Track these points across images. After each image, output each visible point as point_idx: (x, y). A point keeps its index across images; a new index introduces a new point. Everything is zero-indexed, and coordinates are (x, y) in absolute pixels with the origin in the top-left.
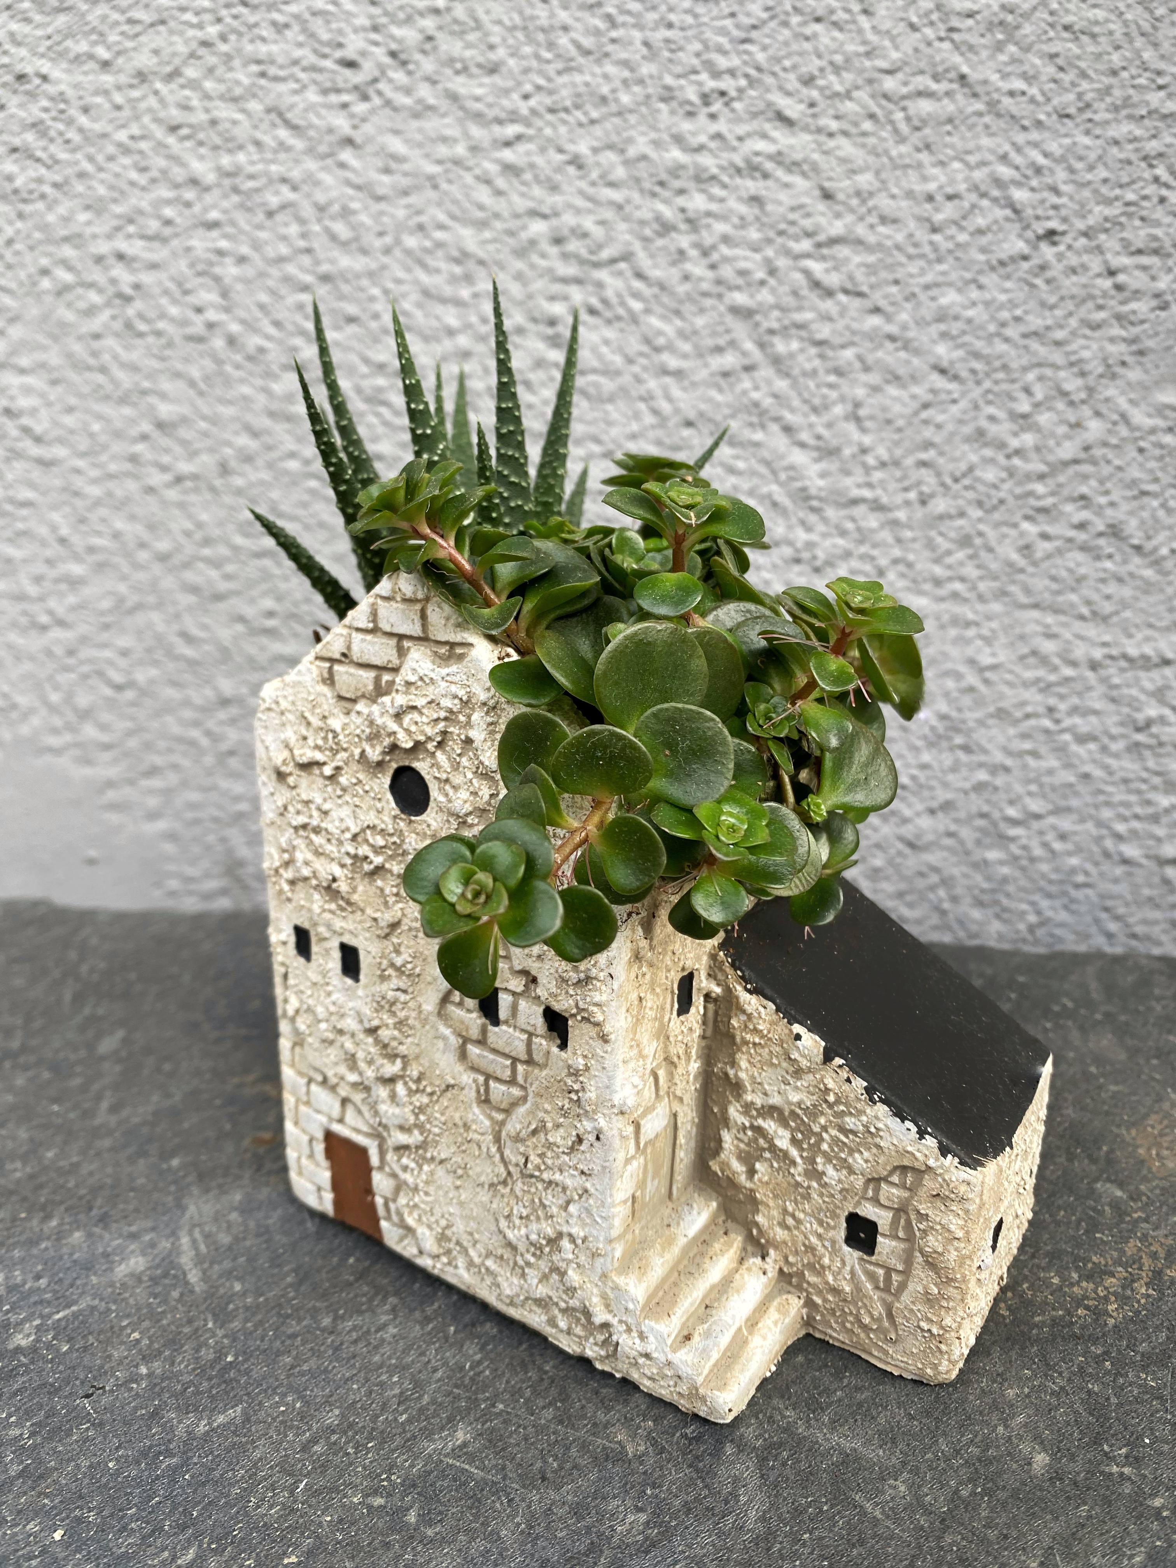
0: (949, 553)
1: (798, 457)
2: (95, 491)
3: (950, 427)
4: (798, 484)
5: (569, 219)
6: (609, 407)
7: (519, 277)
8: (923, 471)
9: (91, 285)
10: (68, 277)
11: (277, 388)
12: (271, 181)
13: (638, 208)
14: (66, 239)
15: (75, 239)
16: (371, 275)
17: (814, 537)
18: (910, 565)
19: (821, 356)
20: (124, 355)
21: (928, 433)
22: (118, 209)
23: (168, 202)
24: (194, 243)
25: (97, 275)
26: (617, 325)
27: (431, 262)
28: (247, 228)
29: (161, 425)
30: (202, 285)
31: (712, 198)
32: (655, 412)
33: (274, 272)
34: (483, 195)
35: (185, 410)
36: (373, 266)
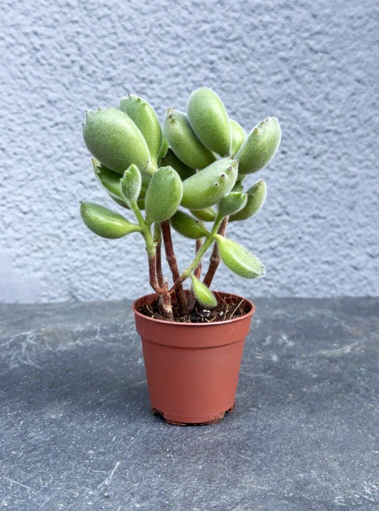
0: (364, 150)
1: (306, 114)
2: (19, 129)
3: (362, 102)
4: (306, 125)
5: (218, 24)
6: (233, 95)
7: (198, 45)
8: (353, 119)
9: (23, 44)
10: (12, 41)
11: (100, 87)
12: (100, 5)
13: (244, 20)
14: (12, 26)
15: (16, 26)
16: (140, 43)
17: (313, 145)
18: (350, 155)
19: (314, 76)
20: (35, 73)
21: (354, 104)
22: (36, 15)
23: (57, 13)
24: (67, 29)
25: (25, 40)
26: (236, 64)
27: (164, 39)
28: (90, 24)
29: (49, 102)
30: (70, 46)
31: (272, 17)
32: (251, 97)
33: (101, 41)
34: (185, 14)
35: (61, 96)
36: (141, 40)
